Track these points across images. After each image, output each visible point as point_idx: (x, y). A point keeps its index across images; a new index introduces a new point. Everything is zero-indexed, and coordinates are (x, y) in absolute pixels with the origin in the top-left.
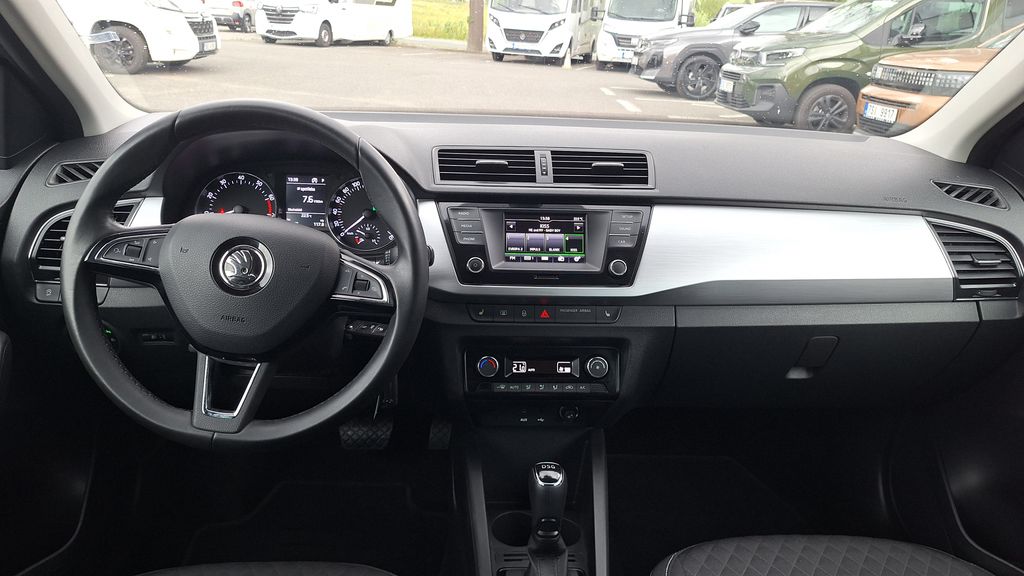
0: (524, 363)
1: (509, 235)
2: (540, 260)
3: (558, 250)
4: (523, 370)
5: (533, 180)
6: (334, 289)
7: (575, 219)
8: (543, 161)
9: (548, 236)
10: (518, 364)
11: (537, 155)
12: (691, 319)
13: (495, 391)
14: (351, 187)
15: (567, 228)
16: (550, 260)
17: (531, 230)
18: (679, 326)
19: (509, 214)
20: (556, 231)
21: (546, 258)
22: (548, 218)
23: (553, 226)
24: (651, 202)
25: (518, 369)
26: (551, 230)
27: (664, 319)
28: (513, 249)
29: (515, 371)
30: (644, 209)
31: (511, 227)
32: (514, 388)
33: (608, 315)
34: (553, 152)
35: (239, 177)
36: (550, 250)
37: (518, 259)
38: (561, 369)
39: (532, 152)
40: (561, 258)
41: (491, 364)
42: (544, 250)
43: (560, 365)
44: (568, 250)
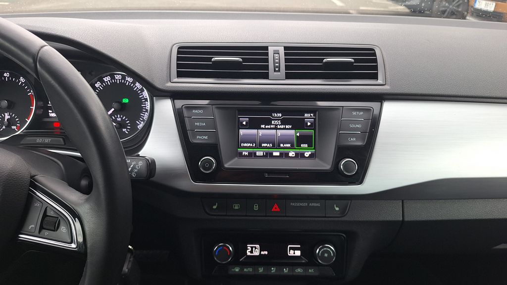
0: (258, 246)
1: (242, 132)
2: (270, 155)
3: (289, 145)
4: (256, 253)
5: (266, 76)
7: (306, 115)
8: (276, 56)
9: (280, 132)
10: (252, 248)
11: (271, 50)
12: (419, 212)
13: (230, 273)
14: (102, 82)
15: (298, 124)
16: (281, 155)
17: (263, 126)
18: (406, 219)
19: (244, 111)
20: (287, 127)
21: (277, 154)
22: (280, 115)
23: (284, 122)
24: (381, 98)
25: (252, 252)
26: (282, 127)
27: (392, 213)
28: (245, 145)
29: (249, 254)
30: (374, 105)
31: (244, 123)
32: (248, 270)
33: (337, 209)
34: (286, 48)
36: (282, 145)
37: (252, 155)
38: (292, 252)
39: (266, 48)
40: (292, 154)
41: (224, 250)
42: (276, 146)
43: (291, 248)
44: (299, 145)
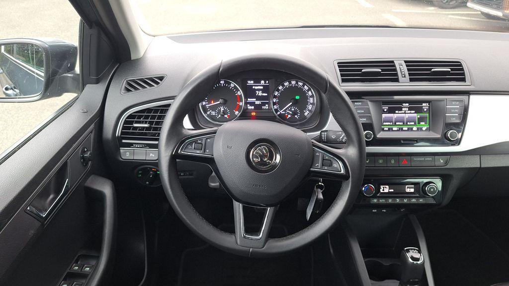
0: (387, 187)
1: (384, 115)
2: (402, 130)
3: (413, 123)
4: (386, 190)
5: (397, 80)
6: (312, 165)
7: (424, 104)
8: (402, 69)
9: (407, 116)
10: (384, 187)
11: (396, 63)
12: (491, 162)
13: (372, 203)
14: (283, 85)
15: (418, 110)
16: (408, 130)
17: (397, 112)
18: (482, 166)
19: (385, 103)
20: (412, 112)
21: (406, 129)
22: (408, 104)
23: (410, 109)
24: (468, 93)
25: (383, 190)
26: (409, 112)
27: (473, 162)
28: (386, 123)
29: (381, 191)
30: (465, 98)
31: (385, 110)
32: (382, 201)
33: (442, 161)
34: (406, 62)
35: (221, 82)
36: (408, 123)
37: (390, 130)
38: (408, 189)
39: (392, 62)
40: (415, 128)
41: (369, 189)
42: (405, 124)
43: (408, 187)
44: (419, 123)
